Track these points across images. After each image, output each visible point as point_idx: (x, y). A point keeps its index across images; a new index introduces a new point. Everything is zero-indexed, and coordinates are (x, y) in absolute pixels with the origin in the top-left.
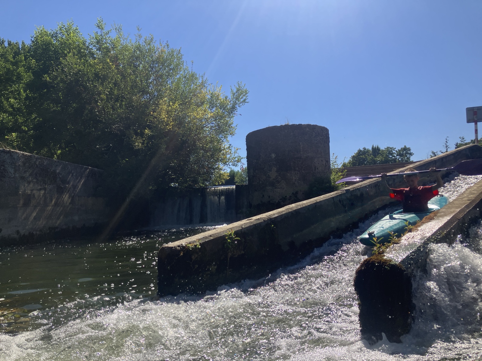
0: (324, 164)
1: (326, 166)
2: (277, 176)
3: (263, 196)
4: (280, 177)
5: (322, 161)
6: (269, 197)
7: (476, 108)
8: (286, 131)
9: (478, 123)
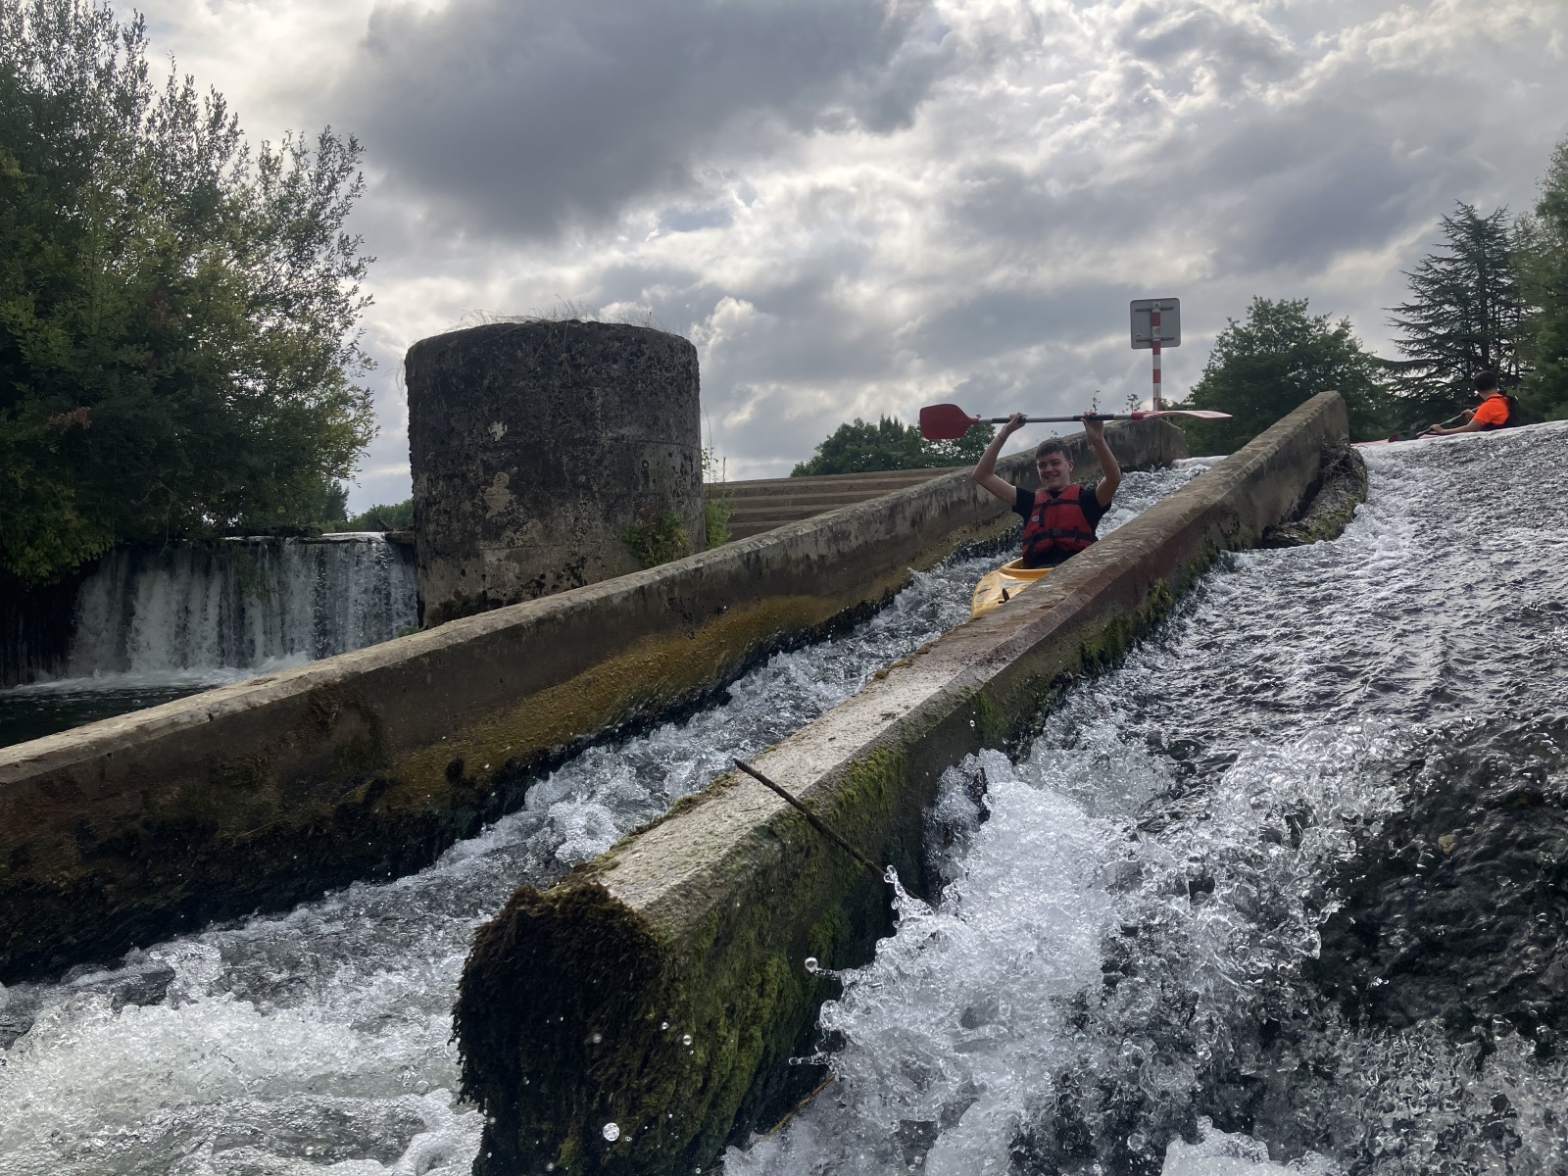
0: (678, 469)
1: (686, 473)
2: (511, 502)
3: (463, 573)
4: (522, 509)
5: (670, 455)
6: (484, 577)
7: (1159, 303)
9: (1163, 350)
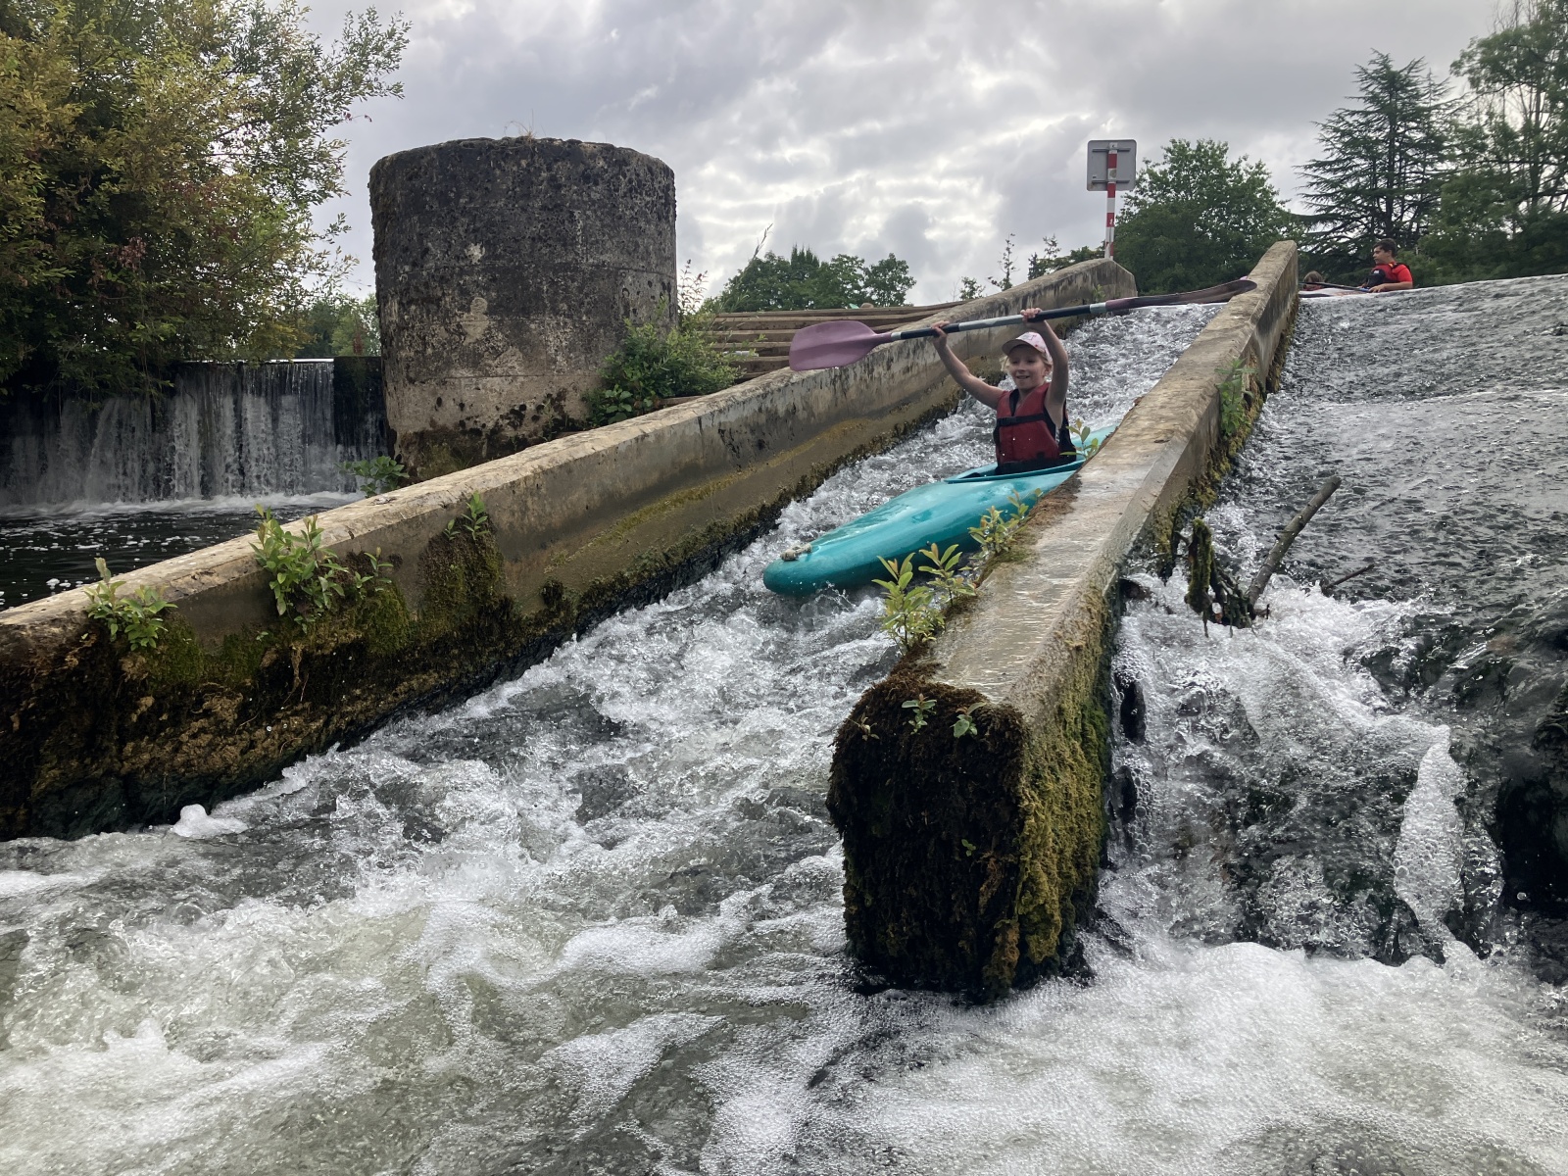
0: (657, 297)
2: (489, 328)
3: (439, 402)
4: (500, 336)
5: (650, 284)
6: (462, 406)
7: (1116, 145)
8: (524, 163)
